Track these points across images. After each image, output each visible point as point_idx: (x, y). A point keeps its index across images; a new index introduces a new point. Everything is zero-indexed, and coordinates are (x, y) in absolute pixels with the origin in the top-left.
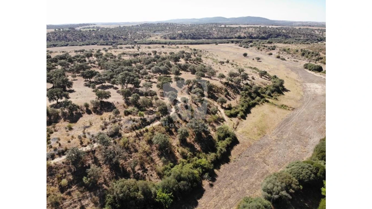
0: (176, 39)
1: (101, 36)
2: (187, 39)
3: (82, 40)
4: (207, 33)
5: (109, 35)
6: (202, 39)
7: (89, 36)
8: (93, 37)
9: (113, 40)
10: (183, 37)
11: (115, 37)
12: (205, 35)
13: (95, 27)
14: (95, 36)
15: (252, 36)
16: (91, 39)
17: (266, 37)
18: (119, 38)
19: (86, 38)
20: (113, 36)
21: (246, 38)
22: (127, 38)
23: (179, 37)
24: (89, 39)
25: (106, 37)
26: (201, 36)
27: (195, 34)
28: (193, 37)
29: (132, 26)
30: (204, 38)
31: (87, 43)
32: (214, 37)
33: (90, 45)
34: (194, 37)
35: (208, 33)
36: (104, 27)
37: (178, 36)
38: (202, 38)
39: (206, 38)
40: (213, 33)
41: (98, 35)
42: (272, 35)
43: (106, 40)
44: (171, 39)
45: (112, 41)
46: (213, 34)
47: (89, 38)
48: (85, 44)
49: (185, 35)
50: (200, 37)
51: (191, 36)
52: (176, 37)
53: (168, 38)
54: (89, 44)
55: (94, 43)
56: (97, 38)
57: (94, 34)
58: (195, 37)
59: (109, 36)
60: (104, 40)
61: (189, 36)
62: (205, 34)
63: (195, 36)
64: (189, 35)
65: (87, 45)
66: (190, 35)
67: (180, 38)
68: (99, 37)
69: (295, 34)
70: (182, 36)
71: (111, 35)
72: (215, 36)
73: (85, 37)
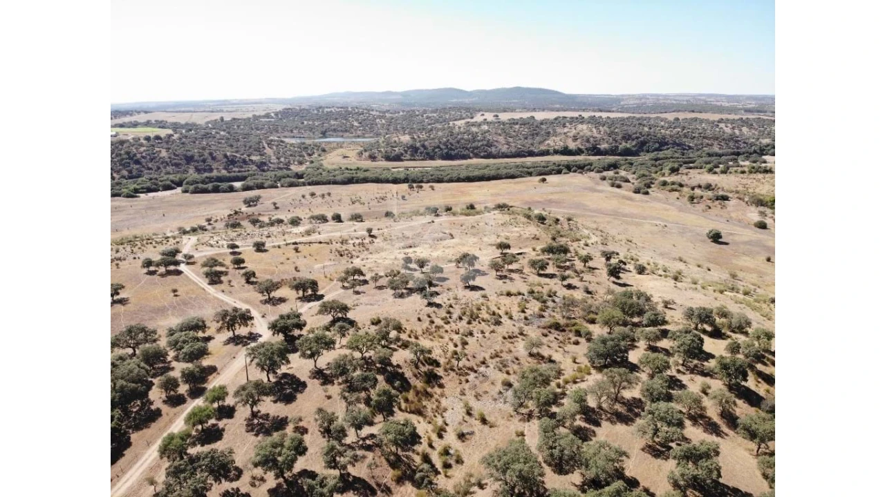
0: (402, 160)
1: (189, 159)
2: (432, 158)
3: (130, 172)
4: (482, 140)
5: (211, 154)
6: (470, 158)
7: (152, 160)
8: (162, 163)
9: (225, 169)
10: (421, 153)
11: (231, 162)
12: (477, 148)
13: (153, 122)
14: (170, 158)
15: (600, 149)
16: (159, 168)
17: (634, 149)
18: (244, 162)
19: (143, 167)
20: (226, 156)
21: (583, 152)
22: (268, 163)
23: (409, 153)
24: (151, 169)
25: (204, 161)
26: (467, 149)
27: (451, 144)
28: (447, 153)
29: (256, 118)
30: (477, 156)
31: (148, 184)
32: (503, 153)
33: (159, 190)
34: (451, 154)
35: (485, 143)
36: (178, 121)
37: (406, 152)
38: (471, 155)
39: (482, 154)
40: (496, 141)
41: (177, 156)
42: (647, 145)
43: (205, 171)
44: (388, 159)
45: (224, 172)
46: (495, 143)
47: (150, 166)
48: (142, 188)
49: (423, 146)
50: (466, 152)
51: (441, 149)
52: (402, 154)
53: (379, 157)
54: (154, 186)
55: (168, 182)
56: (177, 165)
57: (164, 154)
58: (453, 153)
59: (214, 158)
60: (198, 170)
61: (437, 150)
62: (476, 143)
63: (451, 149)
64: (435, 148)
65: (149, 190)
66: (439, 147)
67: (412, 155)
68: (183, 162)
69: (694, 137)
70: (416, 152)
71: (219, 155)
72: (504, 149)
73: (137, 162)
